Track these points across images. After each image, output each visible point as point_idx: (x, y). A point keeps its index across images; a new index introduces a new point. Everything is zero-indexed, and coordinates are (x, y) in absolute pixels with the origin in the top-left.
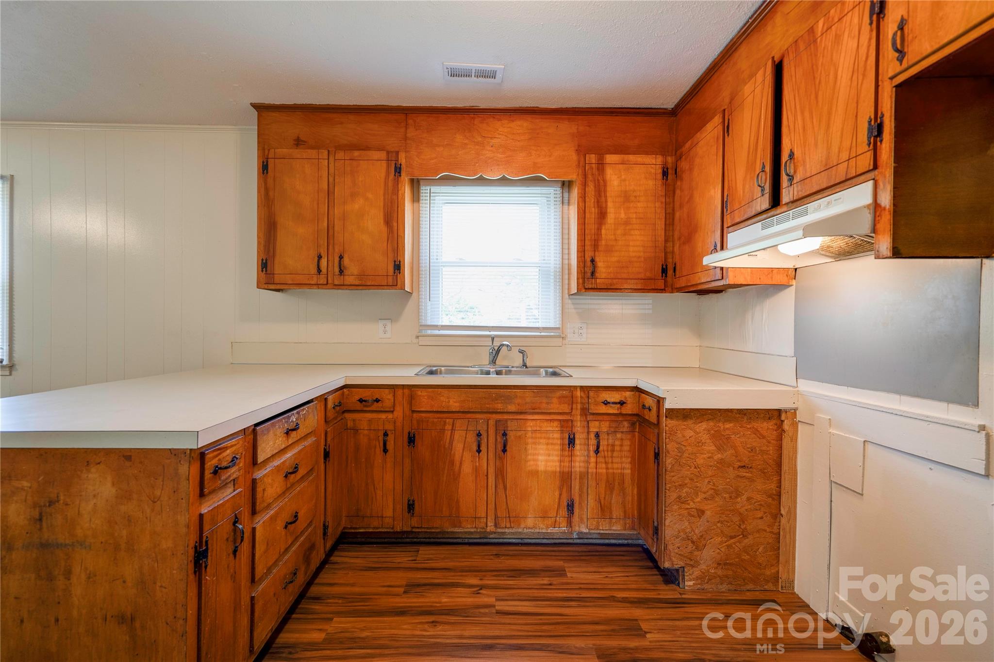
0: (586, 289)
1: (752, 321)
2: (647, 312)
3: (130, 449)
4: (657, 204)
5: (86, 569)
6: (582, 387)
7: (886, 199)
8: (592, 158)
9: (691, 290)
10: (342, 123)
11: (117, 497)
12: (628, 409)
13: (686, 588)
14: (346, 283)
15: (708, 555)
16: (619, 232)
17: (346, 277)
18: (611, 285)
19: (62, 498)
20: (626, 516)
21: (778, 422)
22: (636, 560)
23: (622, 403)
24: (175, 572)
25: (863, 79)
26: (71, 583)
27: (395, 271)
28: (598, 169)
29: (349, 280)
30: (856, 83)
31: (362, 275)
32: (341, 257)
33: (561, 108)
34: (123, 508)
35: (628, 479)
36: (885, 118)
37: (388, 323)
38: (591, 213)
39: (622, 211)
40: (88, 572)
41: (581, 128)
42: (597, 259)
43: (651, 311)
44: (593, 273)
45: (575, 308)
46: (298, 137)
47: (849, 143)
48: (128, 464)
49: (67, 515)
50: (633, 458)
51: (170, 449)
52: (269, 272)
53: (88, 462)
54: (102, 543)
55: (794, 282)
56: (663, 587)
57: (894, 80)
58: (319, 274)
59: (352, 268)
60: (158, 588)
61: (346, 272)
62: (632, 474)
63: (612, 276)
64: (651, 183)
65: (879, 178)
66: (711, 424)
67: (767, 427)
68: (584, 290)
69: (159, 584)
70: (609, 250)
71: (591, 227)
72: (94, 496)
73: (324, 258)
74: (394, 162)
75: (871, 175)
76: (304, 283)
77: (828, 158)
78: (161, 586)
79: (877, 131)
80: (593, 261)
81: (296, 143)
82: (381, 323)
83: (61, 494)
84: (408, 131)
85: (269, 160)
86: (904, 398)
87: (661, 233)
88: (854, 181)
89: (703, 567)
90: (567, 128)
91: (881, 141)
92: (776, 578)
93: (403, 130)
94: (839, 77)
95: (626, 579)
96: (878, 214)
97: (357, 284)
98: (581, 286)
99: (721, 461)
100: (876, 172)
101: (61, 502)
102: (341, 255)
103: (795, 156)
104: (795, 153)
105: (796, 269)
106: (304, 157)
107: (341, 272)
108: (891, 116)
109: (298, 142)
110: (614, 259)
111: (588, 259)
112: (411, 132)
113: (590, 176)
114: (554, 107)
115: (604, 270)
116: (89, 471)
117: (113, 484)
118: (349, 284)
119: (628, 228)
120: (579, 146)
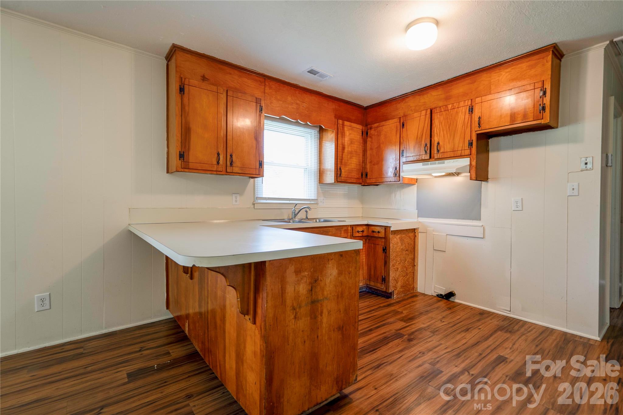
0: (337, 181)
1: (395, 197)
2: (346, 192)
3: (342, 252)
4: (360, 146)
5: (328, 309)
6: (350, 226)
7: (474, 163)
8: (340, 122)
9: (375, 184)
10: (230, 74)
11: (338, 274)
12: (365, 234)
13: (394, 298)
14: (234, 171)
15: (399, 284)
16: (349, 157)
17: (234, 168)
18: (346, 180)
19: (319, 278)
20: (364, 279)
21: (414, 233)
22: (370, 295)
23: (363, 231)
24: (355, 303)
25: (467, 128)
26: (322, 318)
27: (260, 166)
28: (342, 127)
29: (236, 170)
30: (464, 129)
31: (242, 168)
32: (231, 156)
33: (331, 96)
34: (340, 278)
35: (364, 263)
36: (473, 141)
37: (238, 196)
38: (340, 147)
39: (350, 147)
40: (328, 311)
41: (336, 107)
42: (342, 168)
43: (347, 192)
44: (340, 175)
45: (322, 190)
46: (204, 75)
47: (462, 145)
48: (341, 258)
49: (321, 286)
50: (366, 254)
51: (354, 250)
52: (185, 160)
53: (328, 259)
54: (333, 296)
55: (416, 183)
56: (388, 300)
57: (476, 132)
58: (218, 165)
59: (237, 163)
60: (350, 311)
61: (234, 165)
62: (366, 261)
63: (346, 176)
64: (358, 137)
65: (471, 157)
66: (400, 235)
67: (411, 235)
68: (337, 182)
69: (351, 309)
70: (346, 165)
71: (340, 154)
72: (330, 275)
73: (221, 155)
74: (259, 104)
75: (469, 156)
76: (209, 169)
77: (454, 148)
78: (351, 310)
79: (471, 144)
80: (340, 169)
81: (202, 78)
82: (234, 196)
83: (319, 276)
84: (266, 88)
85: (185, 85)
86: (459, 220)
87: (361, 159)
88: (463, 157)
89: (398, 289)
90: (332, 106)
91: (472, 147)
92: (413, 288)
93: (263, 87)
94: (458, 125)
95: (375, 301)
96: (471, 167)
97: (240, 172)
98: (336, 180)
99: (402, 249)
100: (470, 156)
101: (319, 279)
102: (231, 154)
103: (440, 144)
104: (440, 143)
105: (417, 179)
106: (209, 90)
107: (231, 164)
108: (475, 141)
109: (204, 78)
110: (347, 169)
111: (339, 168)
112: (267, 90)
113: (340, 130)
114: (328, 94)
115: (344, 173)
116: (329, 264)
117: (337, 269)
118: (236, 172)
119: (351, 155)
120: (336, 115)
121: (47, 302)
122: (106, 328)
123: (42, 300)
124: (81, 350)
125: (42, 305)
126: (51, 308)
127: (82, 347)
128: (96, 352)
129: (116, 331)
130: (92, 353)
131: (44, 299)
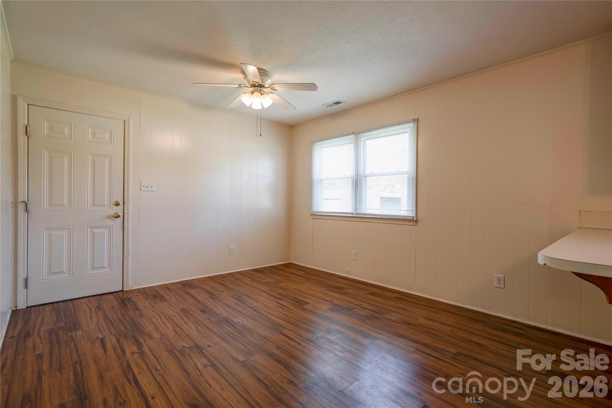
121: (502, 282)
122: (552, 326)
123: (499, 279)
124: (523, 332)
125: (499, 283)
126: (505, 287)
127: (525, 331)
128: (533, 339)
129: (562, 334)
130: (530, 338)
131: (500, 279)
